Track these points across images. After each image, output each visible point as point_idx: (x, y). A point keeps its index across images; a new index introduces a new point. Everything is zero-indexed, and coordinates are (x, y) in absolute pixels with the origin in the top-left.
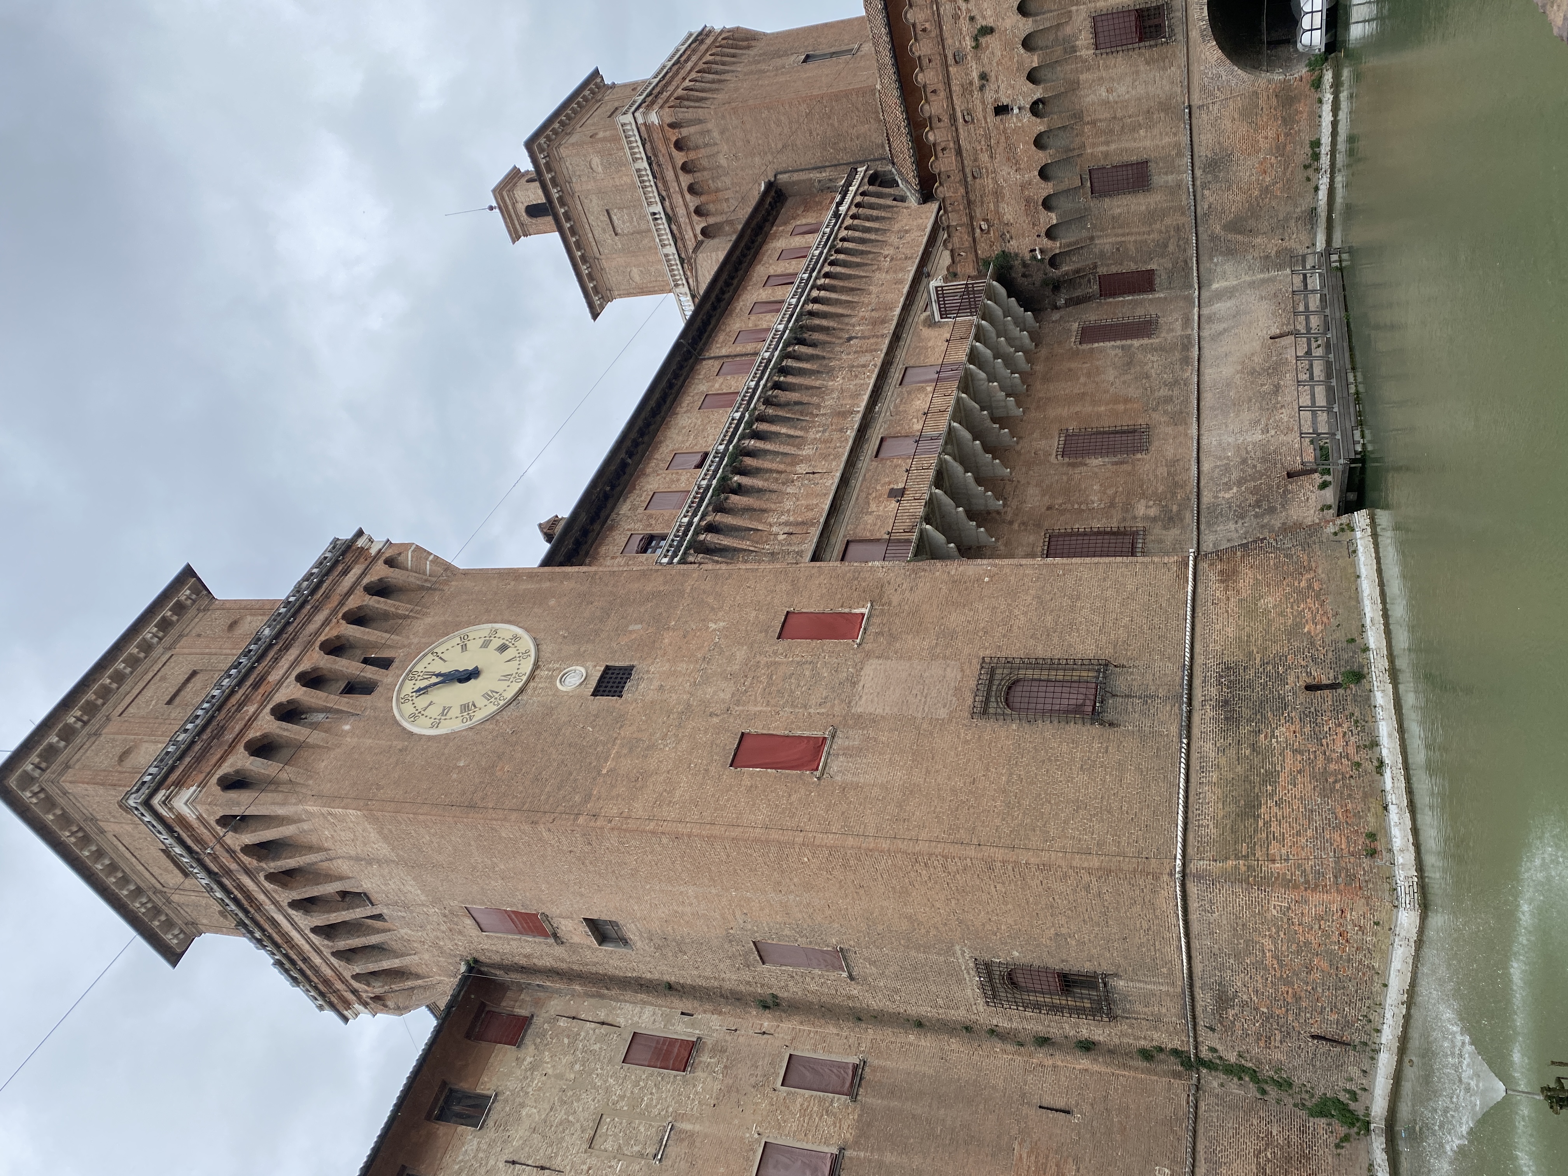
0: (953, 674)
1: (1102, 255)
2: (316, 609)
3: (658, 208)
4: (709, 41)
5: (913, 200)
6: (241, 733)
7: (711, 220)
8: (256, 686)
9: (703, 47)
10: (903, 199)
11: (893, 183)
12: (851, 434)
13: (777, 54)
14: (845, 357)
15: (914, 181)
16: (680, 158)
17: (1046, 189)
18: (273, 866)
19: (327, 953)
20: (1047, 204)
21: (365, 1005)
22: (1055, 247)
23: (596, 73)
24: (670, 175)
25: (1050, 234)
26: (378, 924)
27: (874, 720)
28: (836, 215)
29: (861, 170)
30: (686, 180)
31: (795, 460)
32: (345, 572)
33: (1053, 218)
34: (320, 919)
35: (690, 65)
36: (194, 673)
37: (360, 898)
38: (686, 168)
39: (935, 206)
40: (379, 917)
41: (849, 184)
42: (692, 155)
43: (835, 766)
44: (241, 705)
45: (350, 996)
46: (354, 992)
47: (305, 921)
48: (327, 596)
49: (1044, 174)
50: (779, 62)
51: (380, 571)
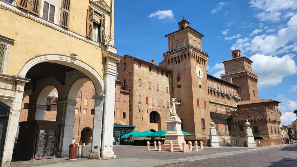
0: (203, 116)
1: (233, 126)
2: (203, 55)
3: (236, 73)
4: (256, 78)
5: (237, 104)
6: (195, 53)
7: (234, 79)
8: (198, 52)
9: (255, 77)
10: (237, 103)
11: (239, 101)
12: (216, 102)
13: (254, 86)
14: (222, 100)
15: (239, 104)
16: (242, 76)
17: (240, 121)
18: (183, 56)
19: (172, 57)
20: (239, 121)
21: (165, 58)
22: (234, 122)
23: (252, 62)
24: (240, 75)
25: (235, 121)
26: (176, 63)
27: (200, 110)
28: (236, 96)
29: (240, 98)
30: (240, 76)
31: (214, 97)
32: (206, 56)
33: (237, 121)
34: (177, 58)
35: (253, 76)
36: (196, 41)
37: (179, 62)
38: (241, 77)
39: (236, 107)
40: (177, 63)
41: (239, 96)
42: (243, 78)
43: (198, 108)
44: (197, 52)
45: (166, 57)
46: (166, 58)
47: (176, 57)
48: (204, 55)
49: (242, 121)
50: (253, 87)
51: (206, 60)
